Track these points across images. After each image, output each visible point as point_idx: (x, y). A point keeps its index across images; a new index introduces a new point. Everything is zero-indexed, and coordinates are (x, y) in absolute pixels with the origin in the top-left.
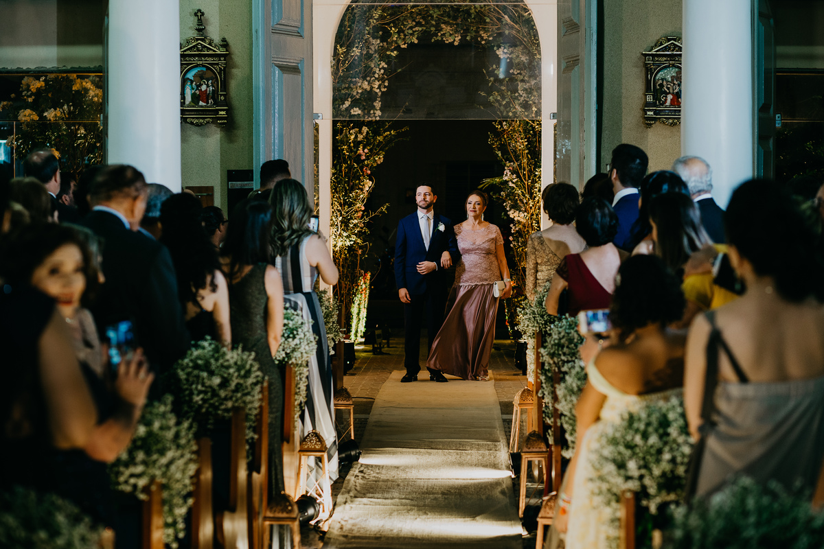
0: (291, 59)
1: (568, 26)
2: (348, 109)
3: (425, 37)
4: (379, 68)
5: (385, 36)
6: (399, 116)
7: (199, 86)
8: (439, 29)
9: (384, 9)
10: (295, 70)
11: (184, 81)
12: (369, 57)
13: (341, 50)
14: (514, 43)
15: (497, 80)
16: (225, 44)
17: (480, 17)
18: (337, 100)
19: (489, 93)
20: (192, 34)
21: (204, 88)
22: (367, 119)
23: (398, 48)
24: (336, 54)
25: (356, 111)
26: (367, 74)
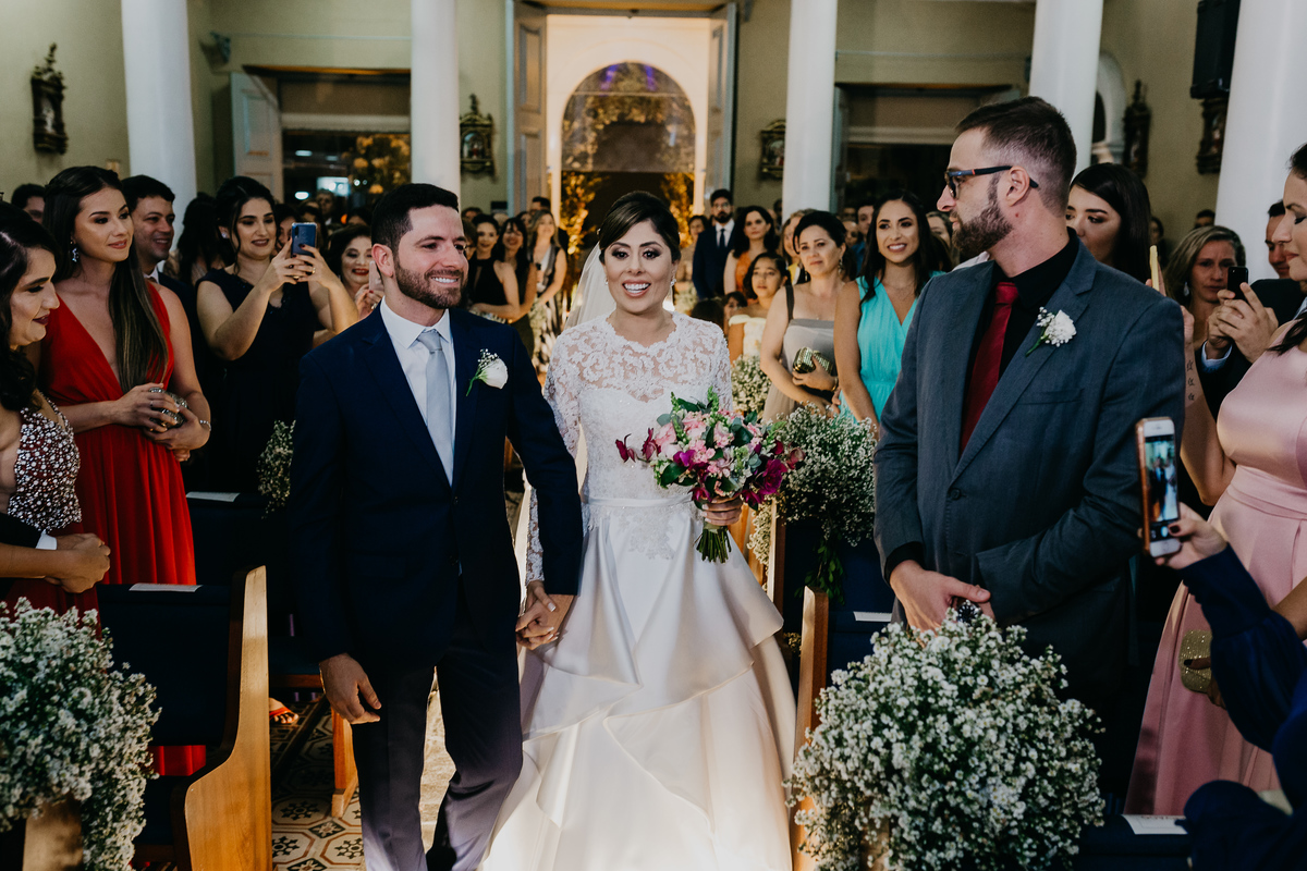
0: (533, 129)
1: (714, 111)
2: (571, 164)
3: (621, 116)
4: (591, 136)
5: (596, 116)
6: (604, 168)
7: (472, 146)
8: (630, 111)
9: (596, 97)
10: (535, 136)
11: (463, 142)
12: (584, 129)
13: (567, 123)
14: (680, 122)
15: (668, 147)
16: (490, 118)
17: (658, 104)
18: (565, 156)
19: (663, 155)
20: (469, 110)
21: (476, 147)
22: (583, 170)
23: (604, 123)
24: (563, 127)
25: (576, 165)
26: (583, 140)
